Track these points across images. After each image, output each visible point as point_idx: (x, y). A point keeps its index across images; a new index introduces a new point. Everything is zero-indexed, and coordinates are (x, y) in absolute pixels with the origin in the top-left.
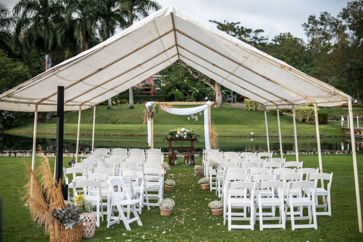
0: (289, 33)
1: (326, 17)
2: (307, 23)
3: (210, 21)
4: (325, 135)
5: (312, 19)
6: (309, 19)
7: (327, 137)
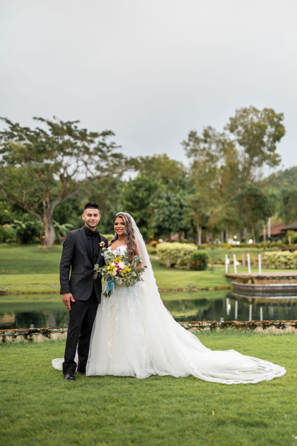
0: (165, 155)
1: (210, 133)
2: (187, 141)
3: (35, 118)
5: (192, 135)
6: (190, 136)
7: (202, 290)
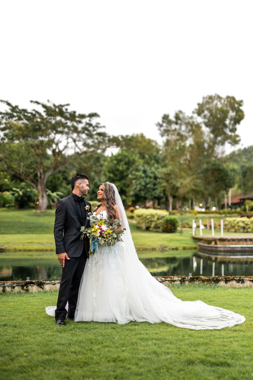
0: (142, 134)
1: (181, 116)
2: (161, 122)
3: (32, 102)
4: (169, 247)
5: (166, 118)
6: (164, 118)
7: (173, 249)
